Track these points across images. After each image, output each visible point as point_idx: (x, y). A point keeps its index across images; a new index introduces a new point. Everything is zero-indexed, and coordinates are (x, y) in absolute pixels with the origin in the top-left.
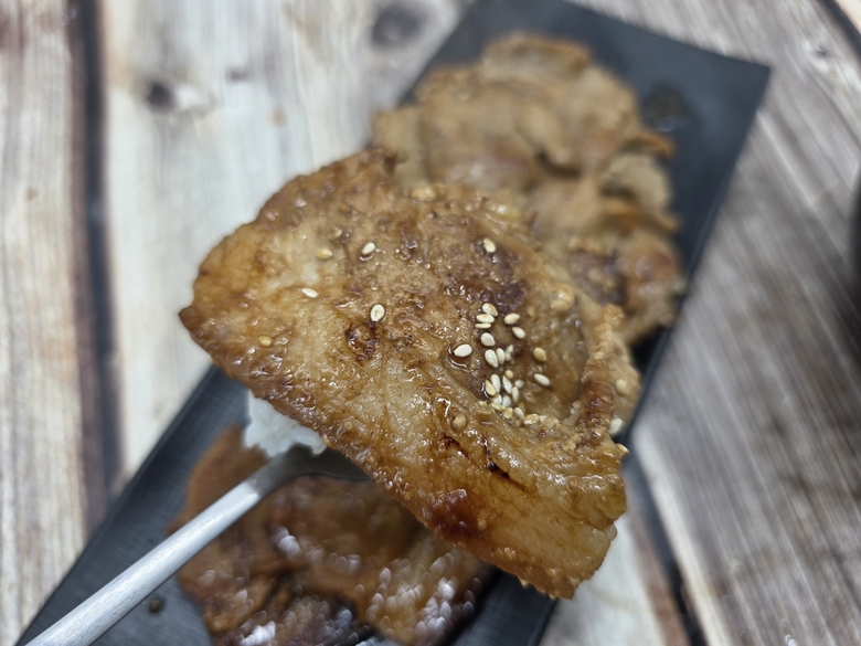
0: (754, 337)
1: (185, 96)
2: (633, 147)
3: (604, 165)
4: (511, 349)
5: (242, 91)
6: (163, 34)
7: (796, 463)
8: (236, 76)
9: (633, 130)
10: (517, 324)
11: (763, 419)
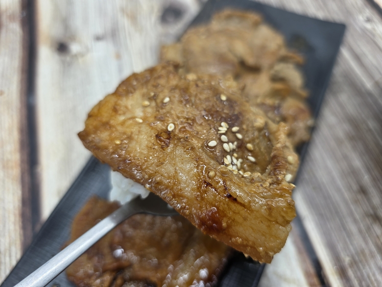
0: (348, 148)
1: (74, 48)
2: (284, 59)
3: (271, 67)
4: (236, 143)
5: (101, 45)
6: (65, 22)
7: (373, 208)
8: (98, 38)
9: (283, 52)
10: (238, 132)
11: (355, 187)
